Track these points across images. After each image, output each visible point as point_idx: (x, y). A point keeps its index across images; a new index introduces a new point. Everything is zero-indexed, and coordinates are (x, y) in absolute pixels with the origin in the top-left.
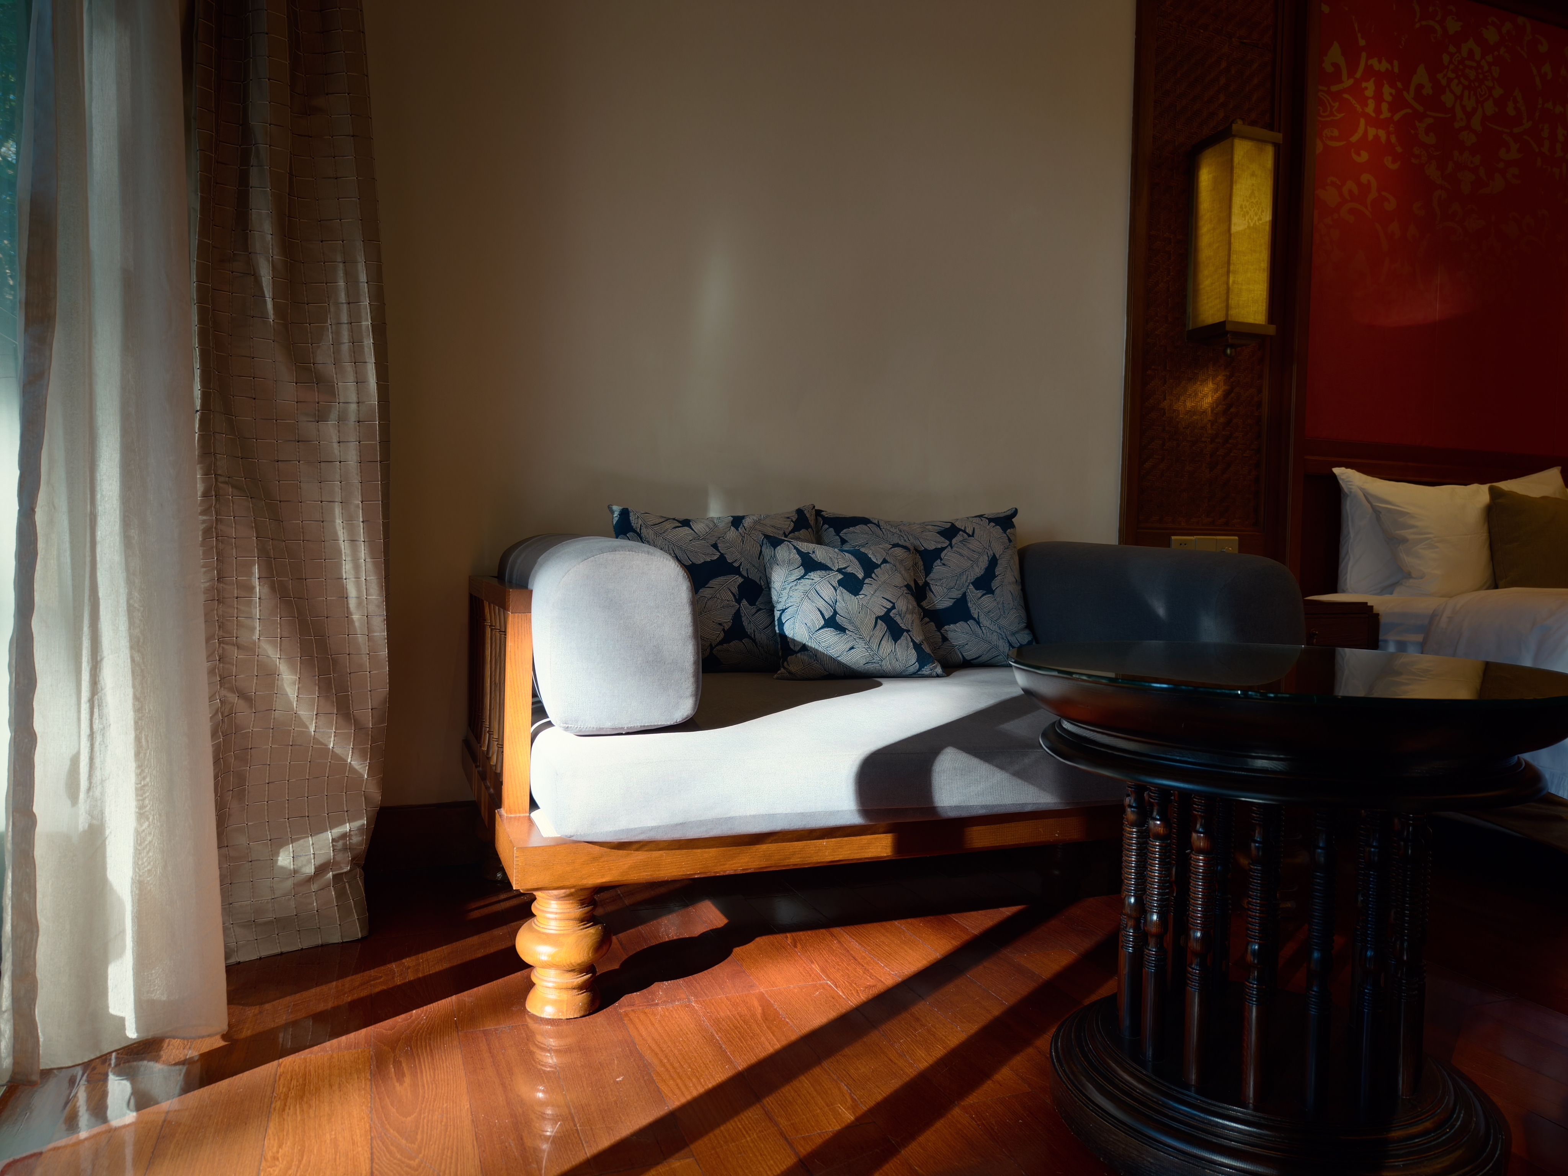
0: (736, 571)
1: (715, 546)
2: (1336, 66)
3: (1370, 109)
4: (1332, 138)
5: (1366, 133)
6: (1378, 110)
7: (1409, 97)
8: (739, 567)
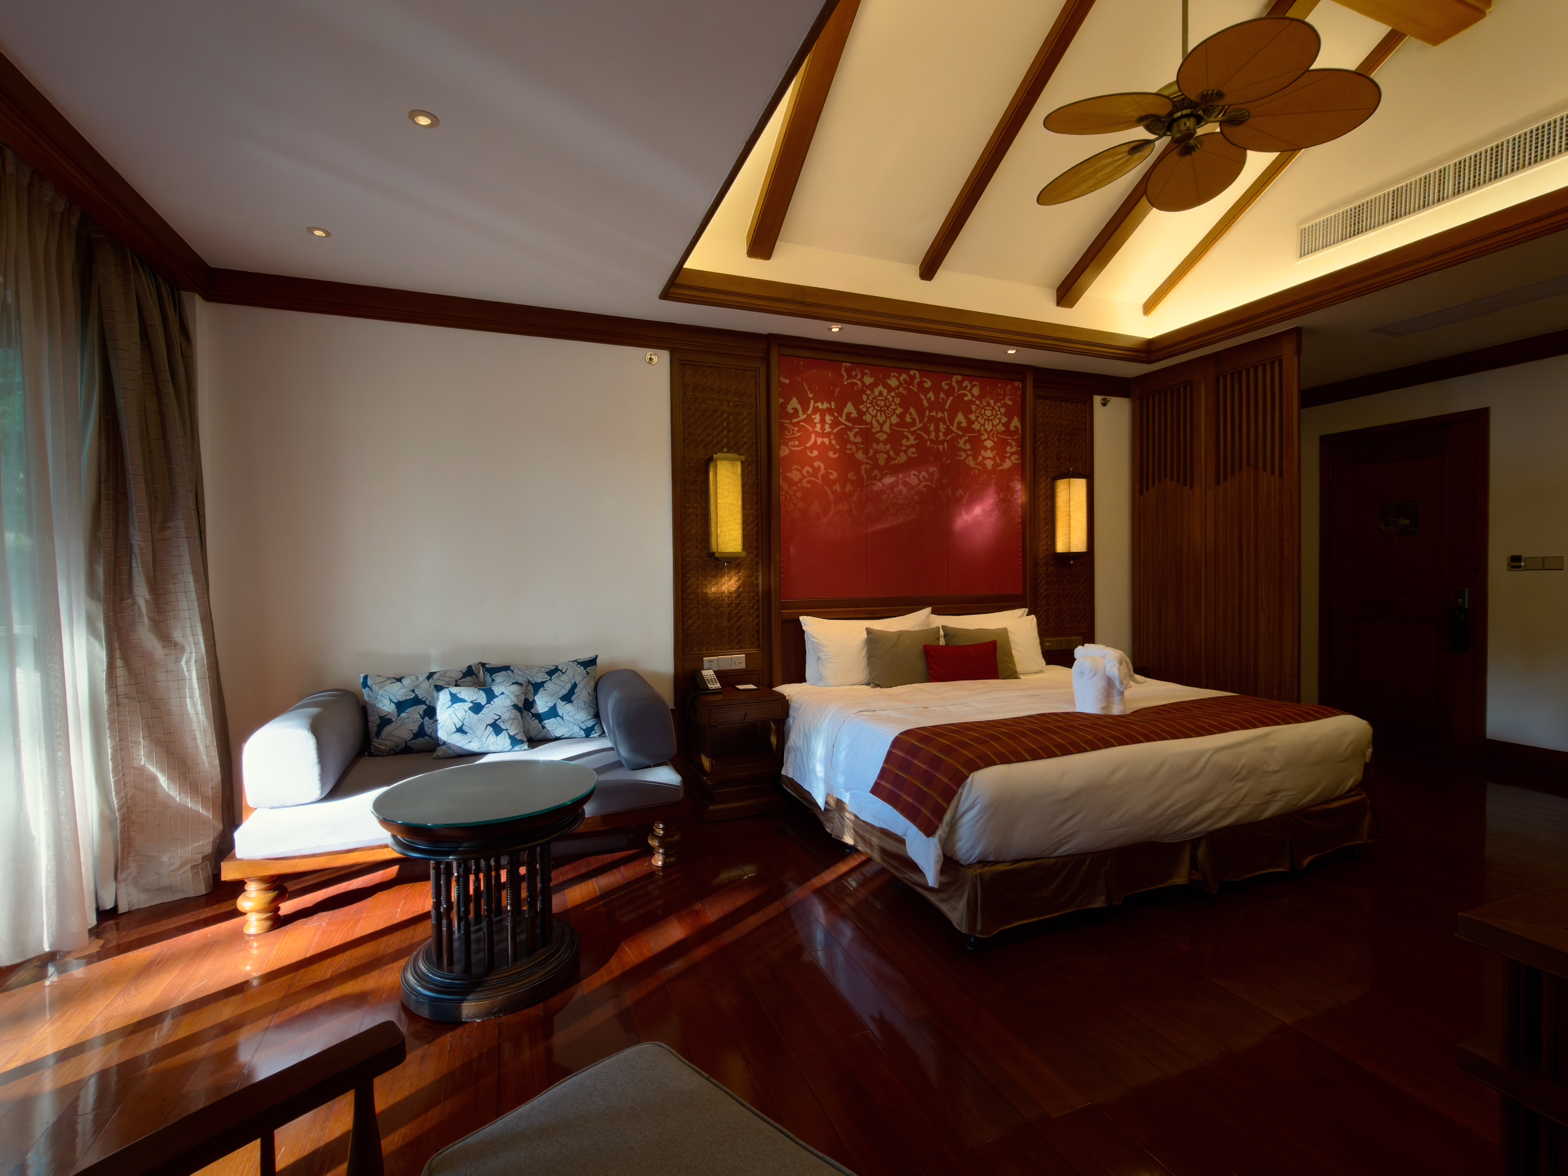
0: (424, 703)
1: (413, 691)
2: (796, 410)
3: (818, 428)
4: (794, 446)
5: (816, 441)
6: (823, 428)
7: (843, 419)
8: (425, 700)
